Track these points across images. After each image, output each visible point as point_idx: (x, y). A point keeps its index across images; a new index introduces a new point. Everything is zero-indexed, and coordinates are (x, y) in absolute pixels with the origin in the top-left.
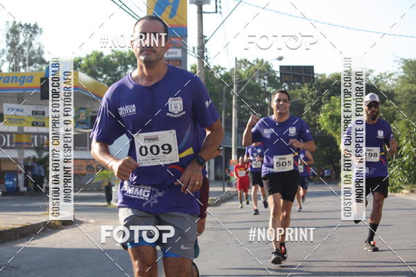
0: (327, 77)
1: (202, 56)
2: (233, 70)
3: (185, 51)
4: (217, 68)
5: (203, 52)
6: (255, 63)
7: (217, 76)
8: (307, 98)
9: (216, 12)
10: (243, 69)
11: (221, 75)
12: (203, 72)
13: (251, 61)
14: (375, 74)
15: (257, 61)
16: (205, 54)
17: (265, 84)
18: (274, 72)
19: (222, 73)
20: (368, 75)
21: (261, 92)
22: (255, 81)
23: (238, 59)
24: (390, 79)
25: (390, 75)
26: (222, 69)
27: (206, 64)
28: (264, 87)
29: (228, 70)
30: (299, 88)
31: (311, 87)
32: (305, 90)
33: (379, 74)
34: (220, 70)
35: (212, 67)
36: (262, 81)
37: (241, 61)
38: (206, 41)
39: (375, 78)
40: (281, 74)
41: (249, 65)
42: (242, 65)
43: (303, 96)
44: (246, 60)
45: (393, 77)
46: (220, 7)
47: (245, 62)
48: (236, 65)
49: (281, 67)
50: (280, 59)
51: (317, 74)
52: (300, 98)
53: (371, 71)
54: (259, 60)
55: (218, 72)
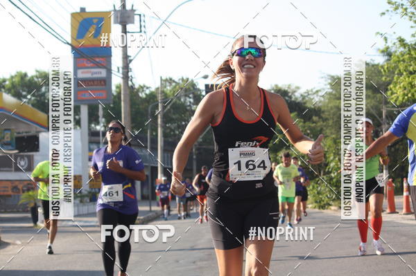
1: (126, 77)
2: (157, 89)
3: (109, 71)
4: (142, 88)
5: (128, 72)
6: (181, 81)
7: (142, 95)
9: (141, 31)
10: (168, 88)
11: (146, 94)
12: (128, 92)
13: (176, 80)
14: (302, 91)
15: (183, 79)
16: (130, 74)
17: (190, 102)
18: (199, 90)
19: (148, 92)
20: (295, 92)
21: (187, 110)
22: (180, 100)
23: (164, 78)
24: (317, 96)
25: (317, 91)
26: (147, 88)
27: (130, 84)
28: (190, 106)
29: (153, 89)
33: (305, 91)
34: (145, 89)
35: (137, 86)
36: (188, 99)
37: (166, 80)
38: (131, 61)
39: (302, 95)
40: (206, 92)
41: (174, 84)
42: (168, 84)
44: (171, 79)
45: (320, 94)
46: (144, 27)
47: (171, 81)
48: (162, 84)
49: (206, 86)
50: (206, 77)
53: (298, 88)
54: (185, 78)
55: (143, 91)
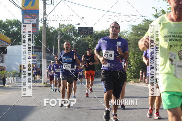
0: (99, 32)
1: (45, 23)
2: (58, 28)
3: (38, 21)
4: (51, 28)
5: (46, 21)
7: (51, 31)
8: (90, 41)
9: (52, 4)
10: (63, 28)
11: (53, 31)
12: (45, 29)
13: (66, 25)
15: (69, 25)
17: (72, 35)
18: (76, 30)
19: (54, 30)
21: (70, 38)
22: (68, 34)
23: (61, 24)
24: (126, 34)
25: (126, 32)
26: (54, 28)
27: (46, 26)
29: (56, 29)
30: (87, 37)
31: (92, 36)
32: (89, 38)
35: (49, 27)
36: (71, 33)
40: (79, 31)
41: (65, 27)
43: (88, 40)
44: (64, 25)
46: (53, 2)
48: (60, 27)
49: (79, 28)
50: (79, 24)
51: (94, 31)
52: (87, 41)
55: (52, 29)
